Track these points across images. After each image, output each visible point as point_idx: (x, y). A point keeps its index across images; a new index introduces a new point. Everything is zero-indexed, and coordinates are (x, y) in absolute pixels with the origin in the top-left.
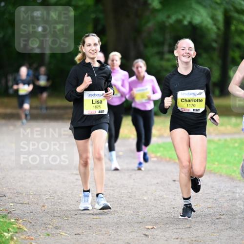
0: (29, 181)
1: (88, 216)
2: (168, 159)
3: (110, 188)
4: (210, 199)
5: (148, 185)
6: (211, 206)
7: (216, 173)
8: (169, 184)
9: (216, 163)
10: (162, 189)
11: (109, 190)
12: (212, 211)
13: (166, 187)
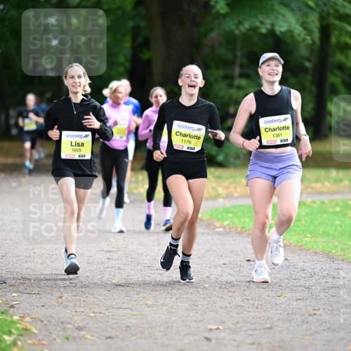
0: (40, 261)
1: (125, 311)
2: (239, 229)
3: (156, 271)
4: (299, 286)
5: (210, 268)
6: (301, 298)
7: (309, 250)
8: (240, 266)
9: (309, 236)
10: (231, 272)
11: (154, 273)
12: (302, 304)
13: (237, 269)
